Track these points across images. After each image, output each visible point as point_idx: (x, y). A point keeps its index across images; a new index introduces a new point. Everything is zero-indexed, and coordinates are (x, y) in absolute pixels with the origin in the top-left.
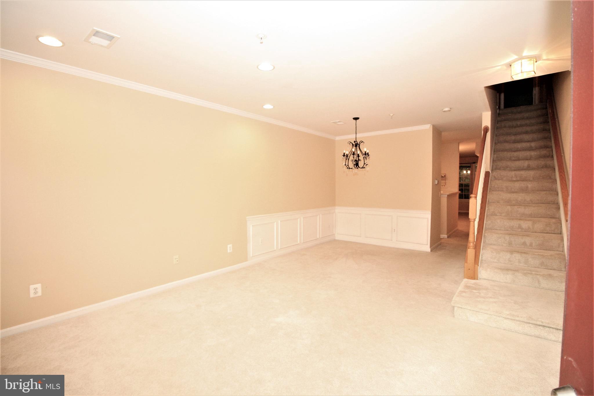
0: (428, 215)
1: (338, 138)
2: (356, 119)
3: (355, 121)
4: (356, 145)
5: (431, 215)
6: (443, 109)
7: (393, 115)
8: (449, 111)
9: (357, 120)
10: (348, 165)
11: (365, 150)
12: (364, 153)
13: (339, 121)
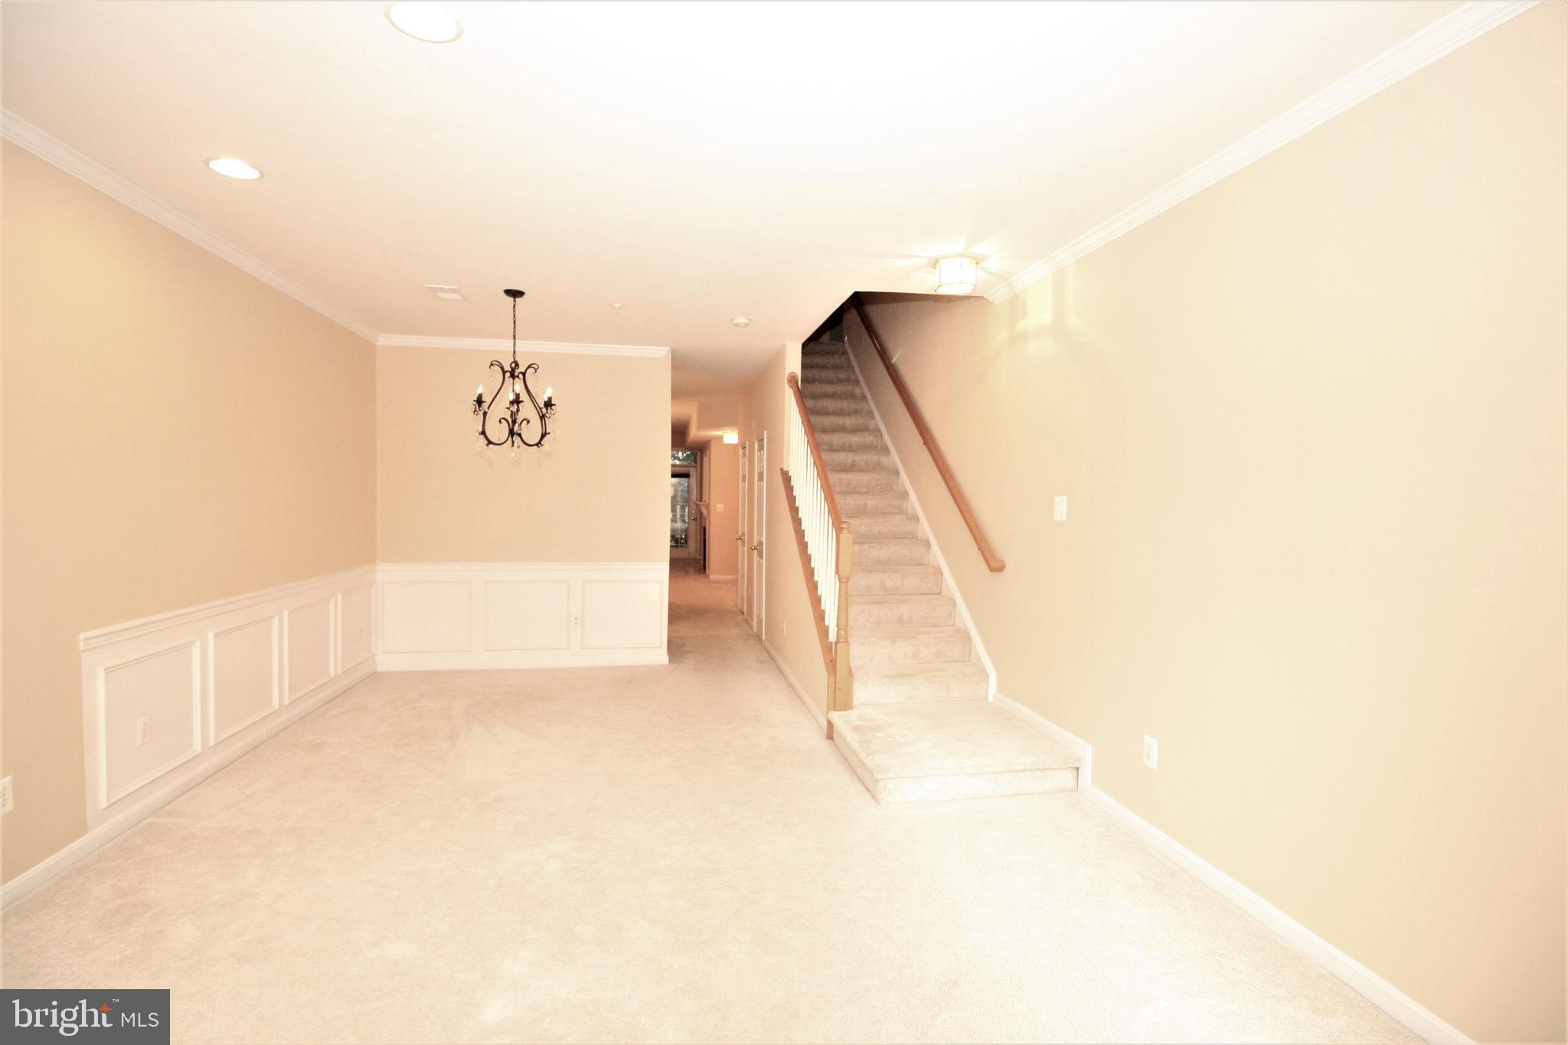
0: (662, 574)
1: (384, 340)
2: (515, 294)
3: (512, 299)
4: (516, 373)
5: (667, 573)
6: (732, 320)
8: (747, 325)
9: (517, 299)
13: (455, 287)
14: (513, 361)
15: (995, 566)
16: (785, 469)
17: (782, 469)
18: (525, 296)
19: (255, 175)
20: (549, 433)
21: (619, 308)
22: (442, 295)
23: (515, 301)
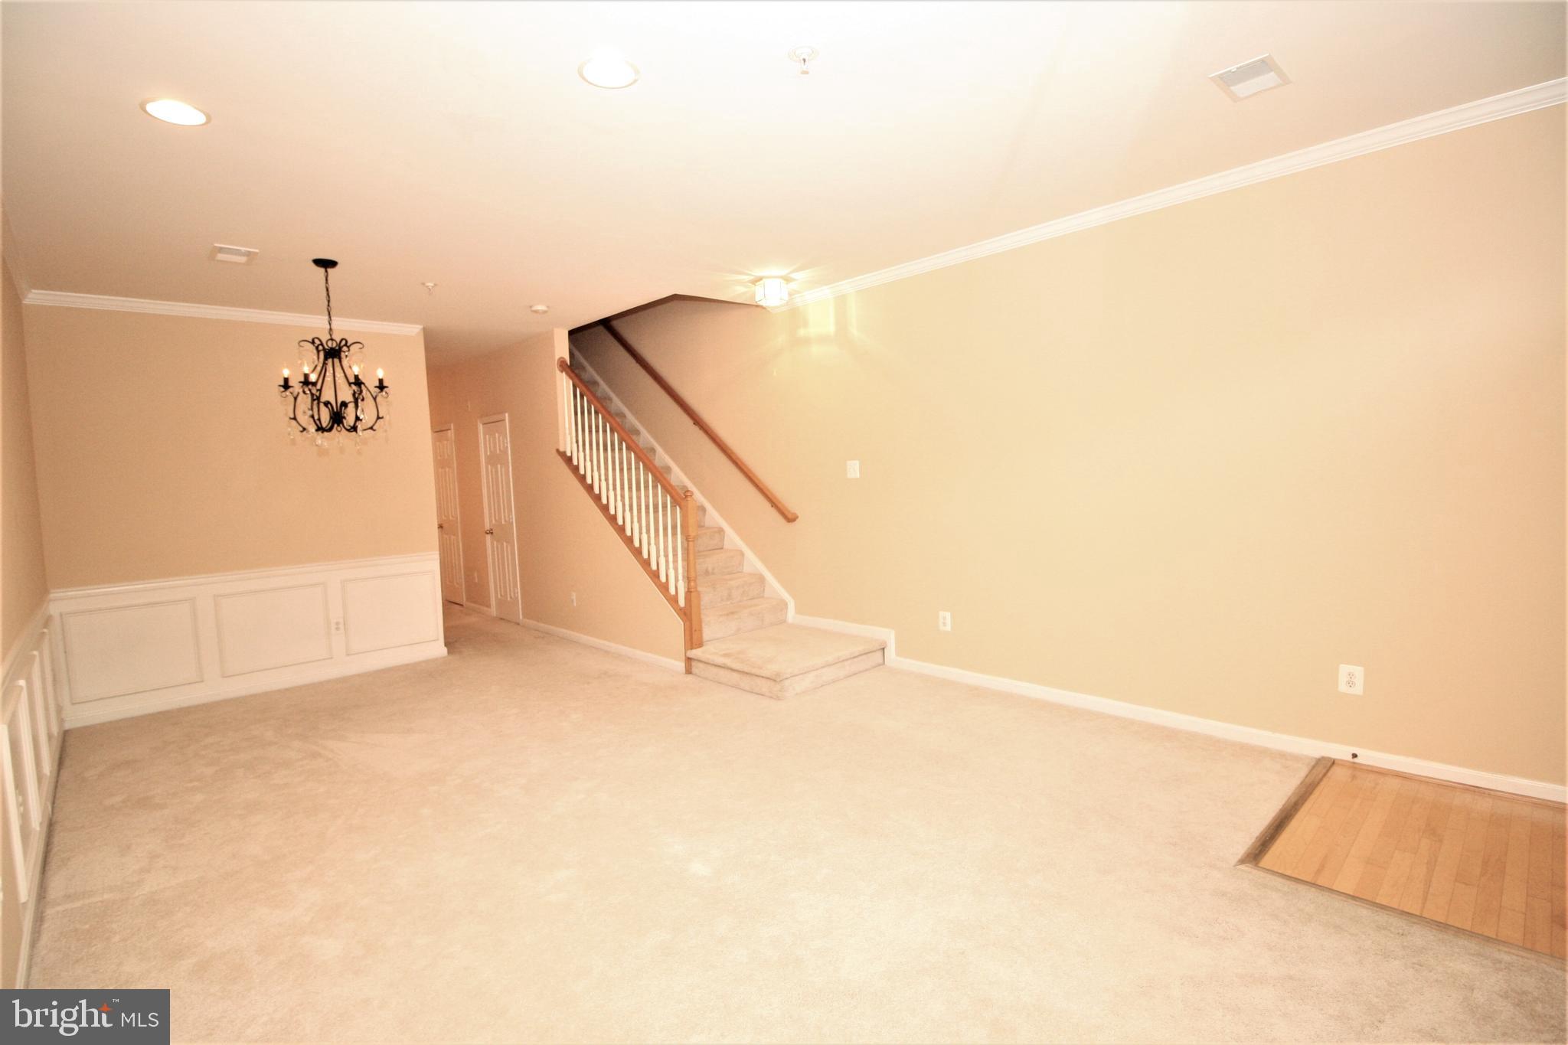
0: (431, 564)
2: (326, 264)
3: (322, 270)
4: (333, 353)
5: (439, 561)
6: (531, 307)
7: (435, 285)
8: (545, 312)
9: (329, 270)
10: (319, 419)
11: (356, 370)
12: (352, 380)
14: (329, 338)
15: (790, 518)
16: (561, 449)
17: (558, 451)
18: (338, 267)
19: (198, 118)
20: (382, 418)
21: (433, 287)
22: (220, 256)
23: (326, 271)
